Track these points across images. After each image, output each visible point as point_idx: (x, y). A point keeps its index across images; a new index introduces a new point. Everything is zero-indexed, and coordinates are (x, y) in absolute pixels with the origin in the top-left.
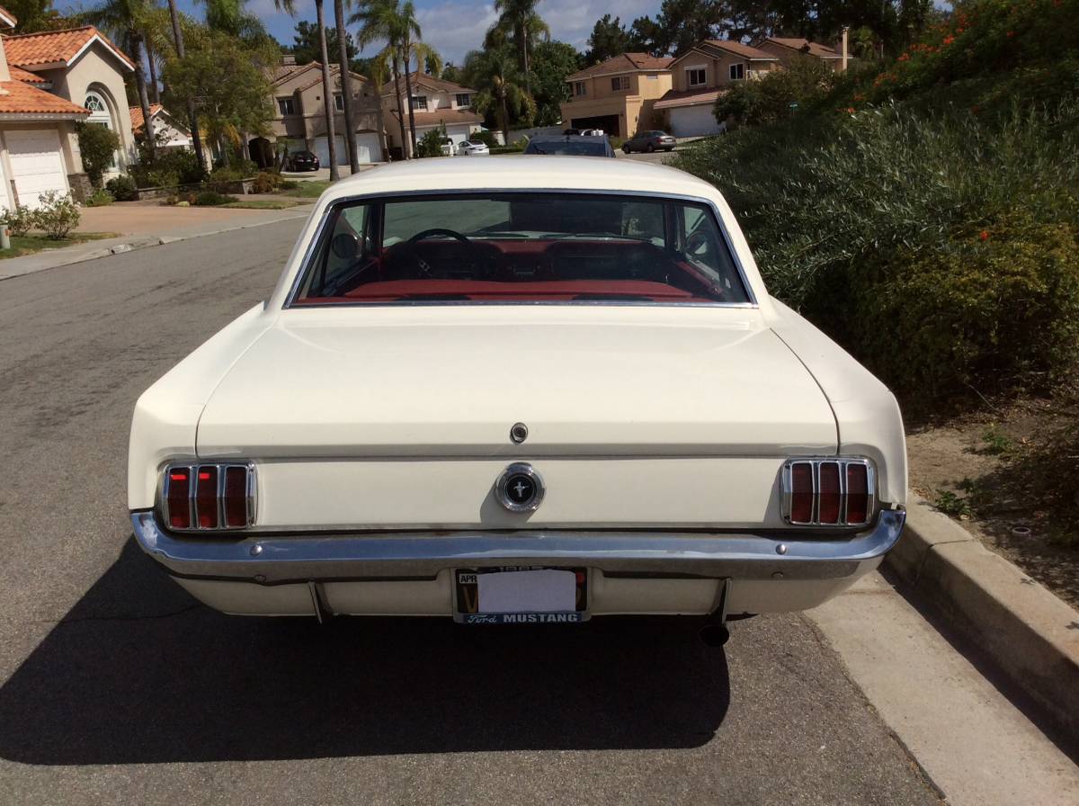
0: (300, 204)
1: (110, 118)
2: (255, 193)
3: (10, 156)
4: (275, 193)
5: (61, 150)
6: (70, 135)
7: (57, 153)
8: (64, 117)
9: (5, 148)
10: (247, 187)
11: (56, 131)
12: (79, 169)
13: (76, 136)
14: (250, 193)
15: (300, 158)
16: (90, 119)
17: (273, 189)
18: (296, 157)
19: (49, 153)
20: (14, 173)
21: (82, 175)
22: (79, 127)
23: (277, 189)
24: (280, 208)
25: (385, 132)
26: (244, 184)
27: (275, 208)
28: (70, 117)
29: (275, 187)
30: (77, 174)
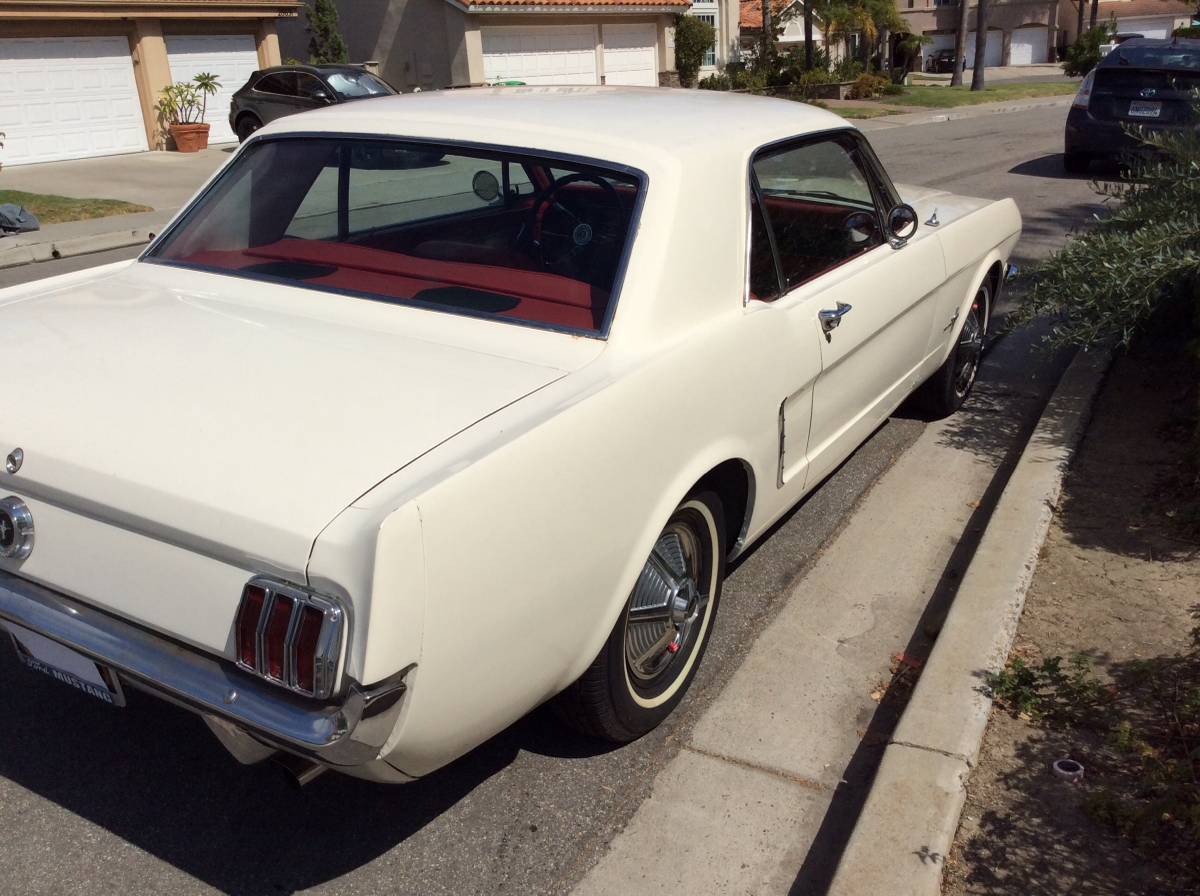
0: (892, 113)
1: (717, 11)
2: (853, 98)
3: (605, 51)
4: (875, 99)
5: (657, 45)
6: (667, 29)
7: (652, 48)
8: (663, 9)
9: (601, 42)
10: (844, 91)
11: (655, 25)
12: (671, 66)
13: (673, 30)
14: (847, 98)
15: (945, 58)
16: (689, 13)
17: (874, 95)
18: (941, 56)
19: (645, 49)
20: (606, 69)
21: (673, 73)
22: (677, 19)
23: (877, 95)
24: (865, 118)
25: (1057, 26)
26: (842, 88)
27: (860, 118)
28: (669, 9)
29: (876, 91)
30: (668, 72)
